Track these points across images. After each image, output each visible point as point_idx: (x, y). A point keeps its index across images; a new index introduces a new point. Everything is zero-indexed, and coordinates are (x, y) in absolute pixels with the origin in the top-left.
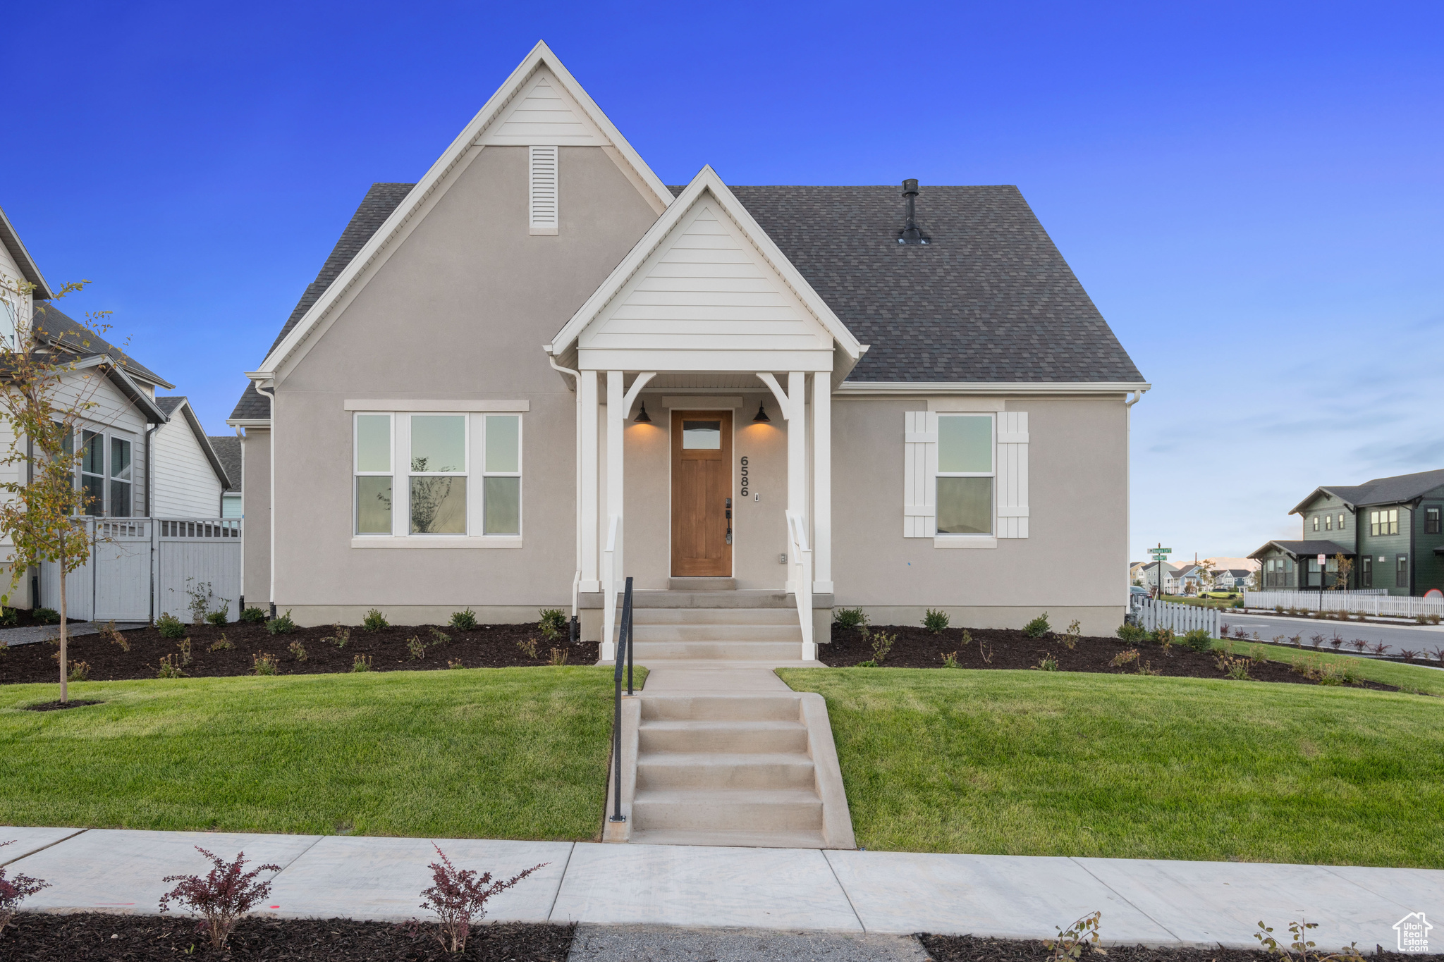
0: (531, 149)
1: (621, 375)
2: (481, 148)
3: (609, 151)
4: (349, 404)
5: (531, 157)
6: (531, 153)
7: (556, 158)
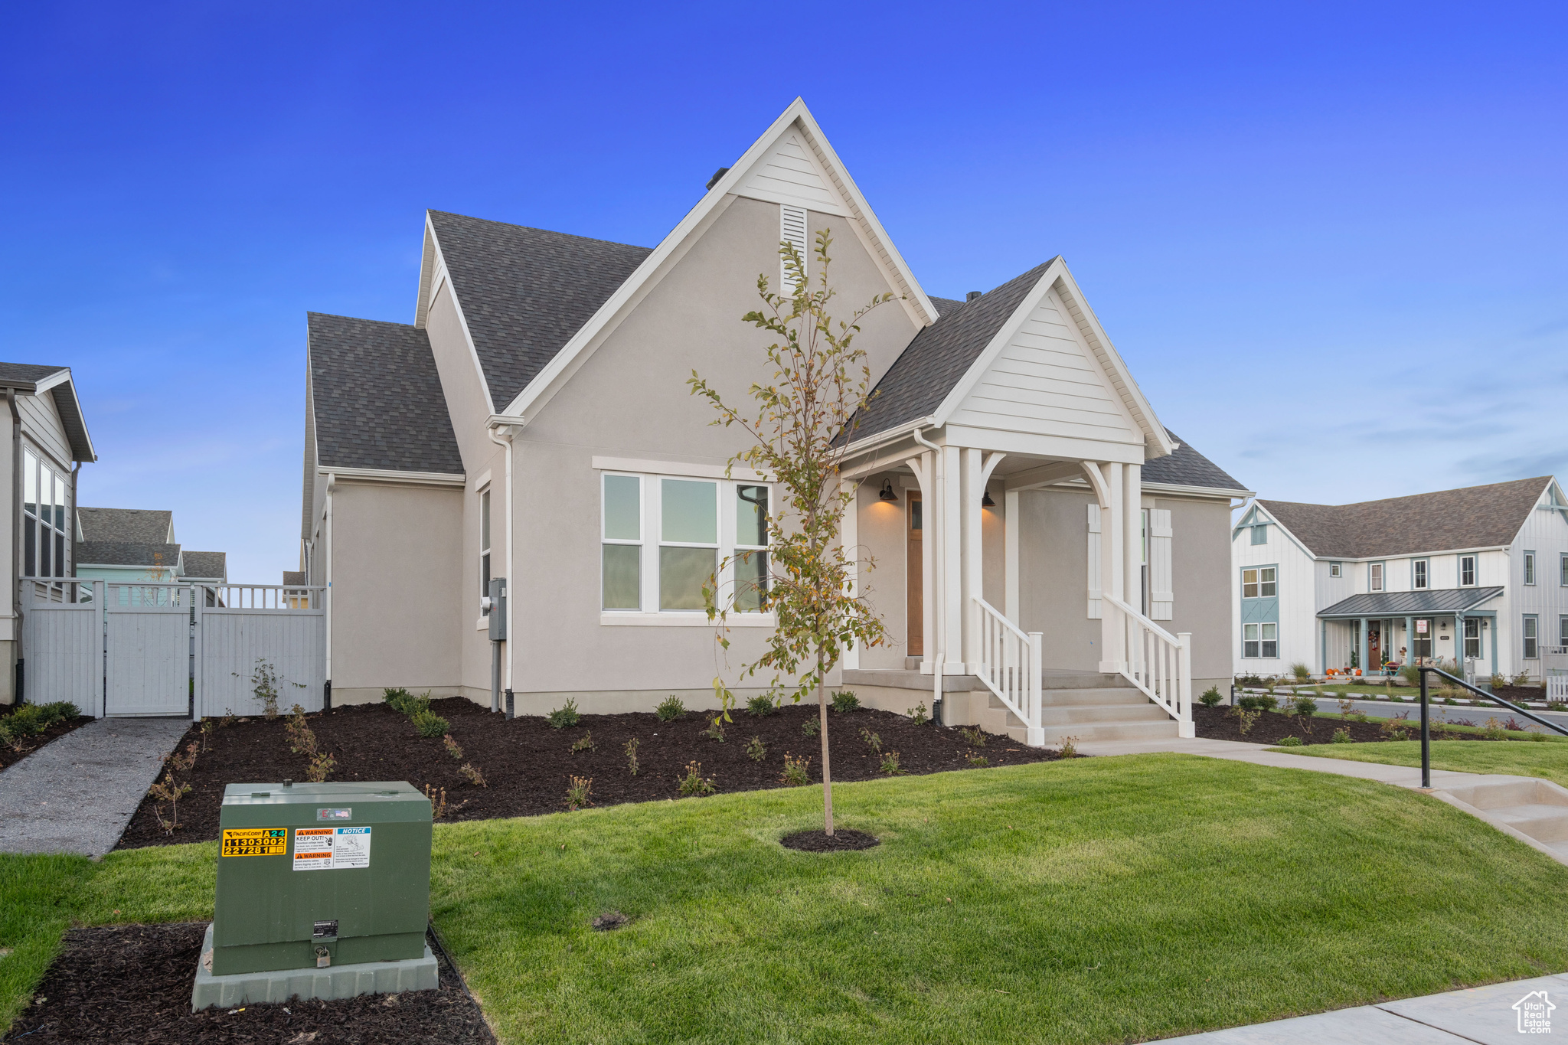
0: (782, 207)
1: (980, 453)
2: (735, 197)
3: (854, 224)
4: (598, 462)
5: (782, 216)
6: (782, 212)
7: (805, 221)
